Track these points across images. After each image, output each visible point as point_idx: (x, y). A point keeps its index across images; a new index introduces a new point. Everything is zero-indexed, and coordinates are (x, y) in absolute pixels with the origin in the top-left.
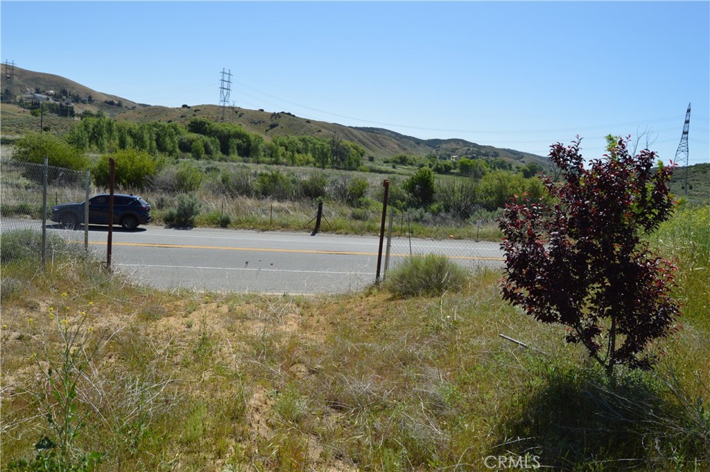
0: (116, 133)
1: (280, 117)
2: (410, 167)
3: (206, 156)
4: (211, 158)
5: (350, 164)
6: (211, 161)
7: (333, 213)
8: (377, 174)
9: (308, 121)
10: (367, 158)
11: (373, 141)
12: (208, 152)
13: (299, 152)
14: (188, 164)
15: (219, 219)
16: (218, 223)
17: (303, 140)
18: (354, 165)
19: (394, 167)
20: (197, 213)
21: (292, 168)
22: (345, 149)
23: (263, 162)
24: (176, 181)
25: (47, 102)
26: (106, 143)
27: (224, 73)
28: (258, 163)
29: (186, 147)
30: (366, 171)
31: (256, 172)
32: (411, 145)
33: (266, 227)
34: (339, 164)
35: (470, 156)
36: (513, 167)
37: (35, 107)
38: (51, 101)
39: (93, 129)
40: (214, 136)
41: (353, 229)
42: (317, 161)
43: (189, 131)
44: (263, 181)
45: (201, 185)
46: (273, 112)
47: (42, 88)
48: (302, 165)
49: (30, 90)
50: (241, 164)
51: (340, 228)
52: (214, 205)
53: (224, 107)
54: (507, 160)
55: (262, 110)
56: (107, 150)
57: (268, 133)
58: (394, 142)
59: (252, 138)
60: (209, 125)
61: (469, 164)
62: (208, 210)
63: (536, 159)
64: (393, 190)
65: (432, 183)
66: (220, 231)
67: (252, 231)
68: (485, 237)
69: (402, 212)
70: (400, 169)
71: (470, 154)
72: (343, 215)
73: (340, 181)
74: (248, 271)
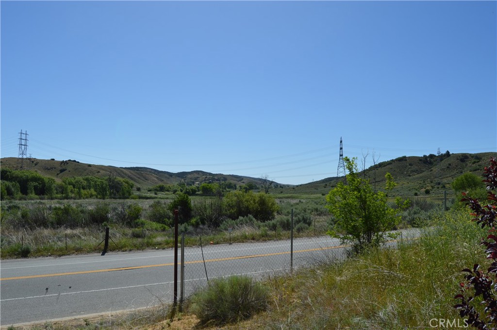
1: (67, 164)
2: (167, 192)
3: (8, 197)
4: (13, 198)
5: (123, 194)
6: (13, 201)
7: (118, 235)
8: (145, 200)
9: (90, 166)
10: (136, 189)
11: (138, 176)
12: (10, 194)
13: (84, 188)
15: (20, 250)
16: (19, 254)
17: (87, 180)
18: (127, 194)
19: (156, 194)
21: (79, 201)
22: (119, 184)
23: (56, 198)
27: (21, 133)
28: (52, 199)
30: (136, 199)
31: (50, 207)
32: (166, 177)
33: (63, 252)
34: (115, 195)
35: (207, 182)
36: (238, 186)
40: (14, 181)
41: (135, 246)
42: (98, 194)
44: (57, 214)
45: (3, 221)
46: (62, 160)
48: (87, 198)
50: (38, 201)
51: (125, 246)
52: (16, 238)
53: (22, 159)
54: (232, 182)
55: (53, 160)
57: (59, 175)
58: (154, 177)
59: (46, 180)
60: (10, 172)
61: (208, 187)
62: (9, 243)
63: (251, 179)
64: (161, 211)
65: (190, 204)
66: (22, 261)
67: (50, 257)
68: (236, 240)
69: (170, 227)
70: (160, 195)
71: (208, 180)
72: (125, 235)
73: (120, 209)
74: (49, 297)
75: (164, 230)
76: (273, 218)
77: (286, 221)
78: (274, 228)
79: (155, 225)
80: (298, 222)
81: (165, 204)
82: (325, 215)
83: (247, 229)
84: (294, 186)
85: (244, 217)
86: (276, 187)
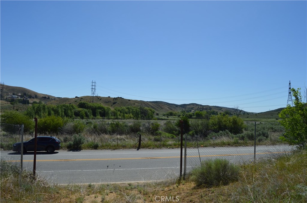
0: (47, 110)
1: (117, 99)
2: (174, 116)
3: (86, 117)
4: (88, 118)
5: (149, 117)
6: (88, 119)
7: (146, 139)
8: (161, 121)
9: (129, 100)
10: (156, 114)
11: (157, 107)
12: (87, 116)
13: (126, 113)
14: (78, 121)
15: (93, 145)
16: (92, 147)
17: (128, 108)
18: (151, 117)
19: (168, 117)
20: (83, 143)
21: (124, 120)
22: (146, 111)
23: (111, 119)
24: (73, 129)
25: (18, 98)
26: (42, 114)
27: (93, 82)
28: (109, 119)
29: (77, 114)
30: (156, 120)
31: (108, 123)
32: (174, 107)
33: (116, 148)
35: (199, 110)
36: (219, 113)
37: (12, 101)
38: (19, 98)
39: (37, 109)
40: (89, 109)
41: (156, 146)
42: (134, 117)
43: (79, 107)
44: (112, 127)
45: (84, 130)
46: (114, 97)
47: (16, 93)
48: (128, 119)
49: (10, 94)
50: (102, 120)
51: (150, 146)
52: (91, 139)
53: (93, 97)
54: (215, 110)
55: (109, 97)
56: (42, 117)
57: (113, 106)
58: (167, 107)
59: (106, 108)
60: (87, 104)
61: (200, 113)
62: (88, 141)
63: (227, 109)
64: (171, 127)
65: (188, 122)
66: (94, 151)
67: (109, 150)
68: (218, 145)
69: (177, 136)
70: (170, 118)
71: (199, 109)
72: (150, 139)
73: (147, 125)
74: (109, 170)
75: (173, 138)
76: (242, 132)
77: (251, 135)
78: (243, 138)
79: (167, 134)
80: (259, 135)
81: (173, 123)
82: (278, 132)
83: (224, 139)
84: (256, 113)
85: (223, 131)
86: (244, 114)
